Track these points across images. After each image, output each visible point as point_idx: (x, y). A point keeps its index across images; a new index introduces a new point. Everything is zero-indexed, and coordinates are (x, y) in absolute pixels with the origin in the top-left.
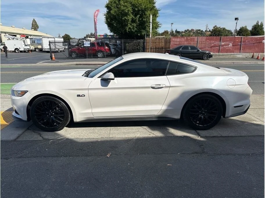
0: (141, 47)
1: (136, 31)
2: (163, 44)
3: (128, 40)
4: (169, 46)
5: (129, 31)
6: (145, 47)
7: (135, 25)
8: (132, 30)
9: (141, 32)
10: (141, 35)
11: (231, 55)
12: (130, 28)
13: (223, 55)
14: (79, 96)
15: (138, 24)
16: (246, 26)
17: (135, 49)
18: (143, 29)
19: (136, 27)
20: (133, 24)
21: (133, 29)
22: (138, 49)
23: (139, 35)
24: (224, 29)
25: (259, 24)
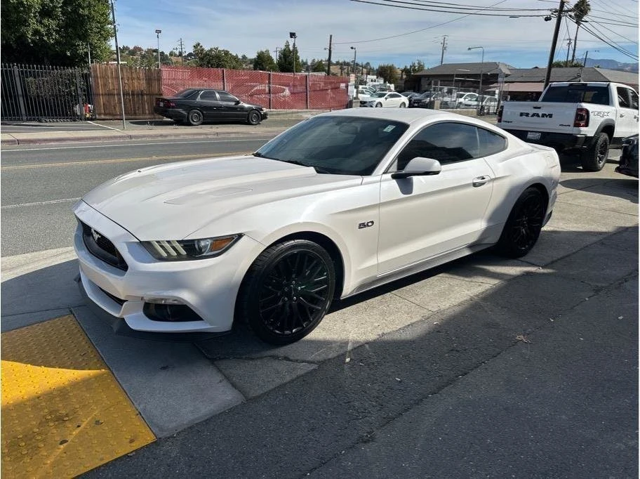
0: (79, 89)
1: (57, 42)
2: (143, 83)
3: (35, 68)
4: (159, 89)
5: (33, 41)
6: (94, 91)
7: (53, 23)
8: (45, 38)
9: (74, 47)
10: (75, 55)
11: (292, 113)
12: (36, 32)
13: (279, 114)
14: (362, 226)
15: (61, 22)
16: (267, 51)
17: (60, 96)
18: (80, 40)
19: (57, 32)
20: (45, 21)
21: (49, 34)
22: (70, 94)
23: (68, 54)
24: (227, 53)
25: (291, 48)
